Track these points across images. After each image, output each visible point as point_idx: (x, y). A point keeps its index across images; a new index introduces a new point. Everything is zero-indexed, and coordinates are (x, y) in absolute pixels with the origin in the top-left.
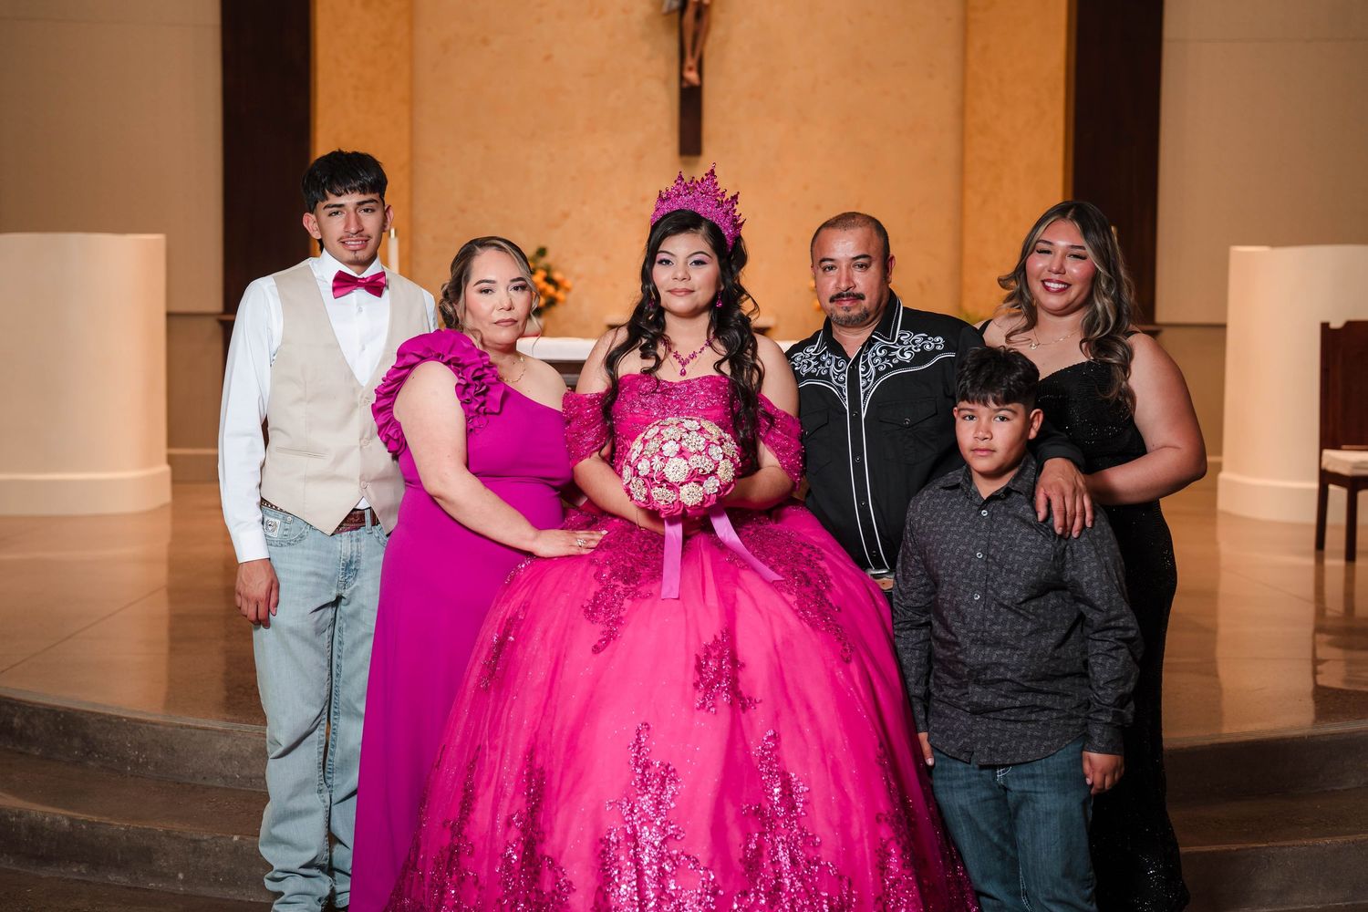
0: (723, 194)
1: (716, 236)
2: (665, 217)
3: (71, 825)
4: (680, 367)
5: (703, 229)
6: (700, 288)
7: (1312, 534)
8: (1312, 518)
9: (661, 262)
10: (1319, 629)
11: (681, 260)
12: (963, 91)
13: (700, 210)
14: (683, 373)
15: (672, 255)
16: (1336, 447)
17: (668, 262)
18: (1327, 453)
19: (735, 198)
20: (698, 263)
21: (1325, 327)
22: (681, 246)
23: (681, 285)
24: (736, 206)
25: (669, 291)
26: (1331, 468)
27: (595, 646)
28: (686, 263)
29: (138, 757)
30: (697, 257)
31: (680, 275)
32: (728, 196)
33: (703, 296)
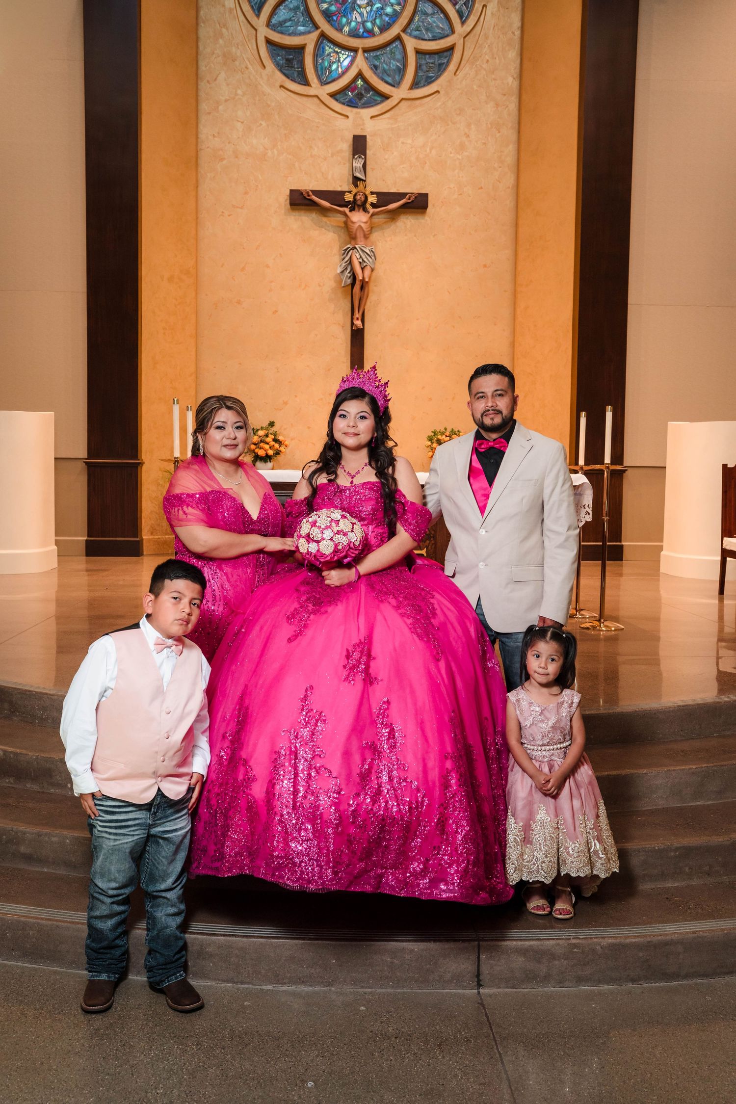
0: (380, 381)
1: (373, 402)
2: (344, 390)
3: (4, 754)
4: (350, 480)
5: (367, 399)
6: (363, 433)
7: (717, 586)
8: (717, 577)
9: (340, 416)
10: (720, 640)
11: (353, 416)
12: (514, 332)
13: (365, 388)
14: (352, 482)
15: (348, 412)
16: (731, 536)
17: (344, 416)
18: (725, 539)
19: (386, 384)
20: (363, 418)
21: (725, 466)
22: (353, 407)
23: (352, 430)
24: (387, 389)
25: (344, 433)
26: (728, 548)
27: (289, 639)
28: (355, 417)
29: (42, 715)
30: (362, 414)
31: (351, 424)
32: (383, 382)
33: (365, 438)
